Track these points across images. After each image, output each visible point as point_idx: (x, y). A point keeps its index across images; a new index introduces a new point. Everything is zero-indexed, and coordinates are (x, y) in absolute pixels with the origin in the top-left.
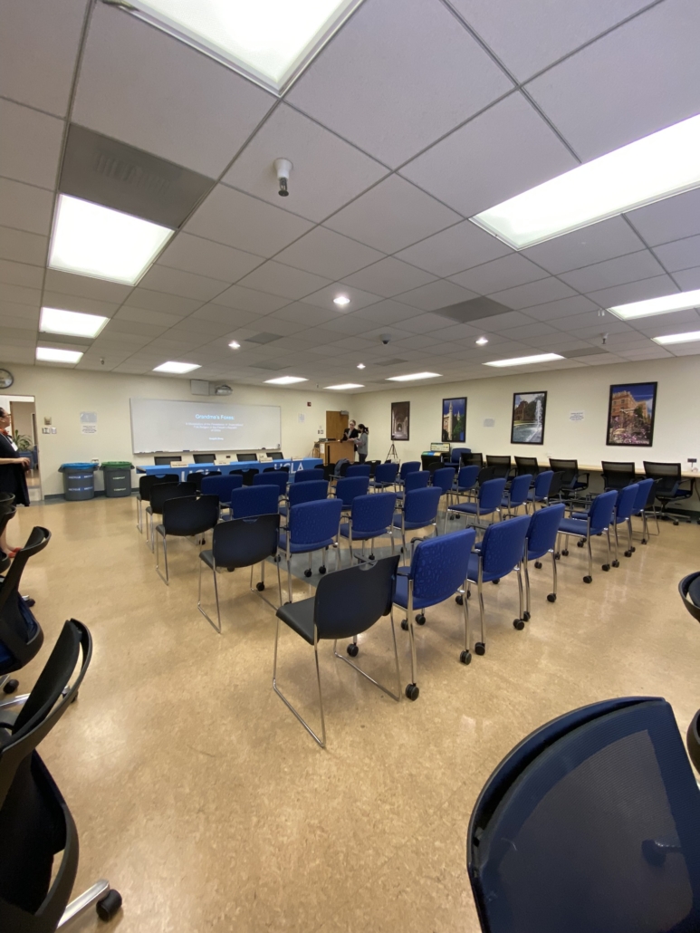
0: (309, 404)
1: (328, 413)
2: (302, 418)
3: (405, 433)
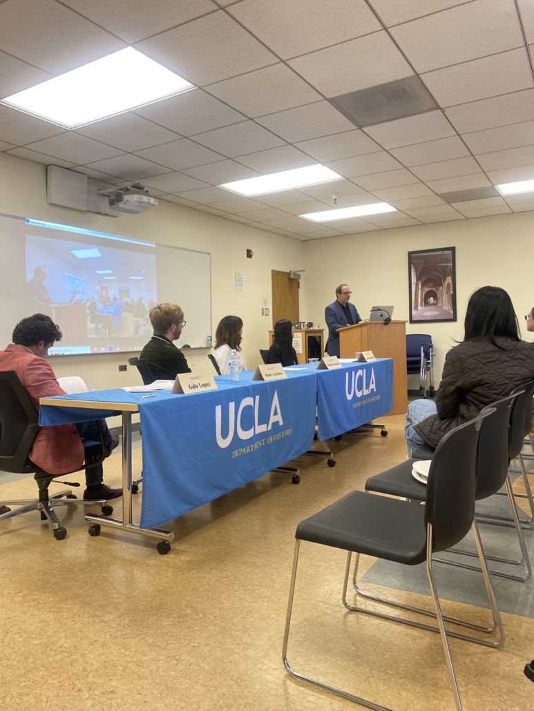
0: (249, 254)
1: (276, 274)
2: (239, 281)
3: (447, 307)
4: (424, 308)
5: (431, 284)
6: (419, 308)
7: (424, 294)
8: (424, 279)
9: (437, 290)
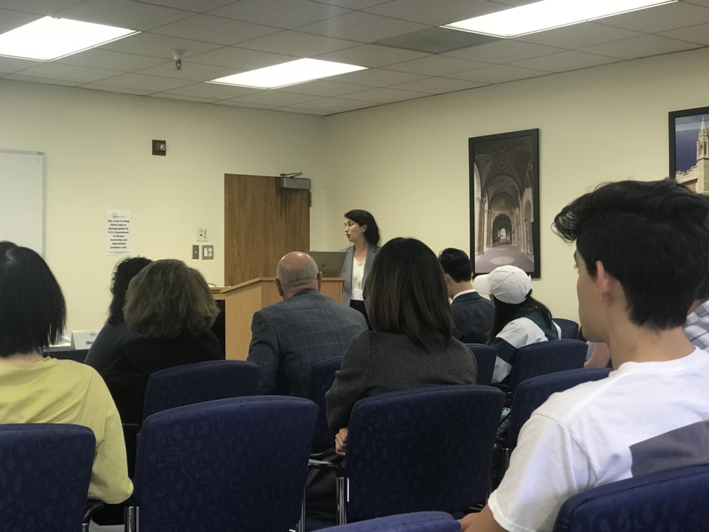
0: (159, 148)
1: (237, 182)
3: (525, 249)
4: (491, 249)
5: (503, 203)
6: (486, 249)
7: (492, 221)
8: (492, 192)
9: (512, 213)
